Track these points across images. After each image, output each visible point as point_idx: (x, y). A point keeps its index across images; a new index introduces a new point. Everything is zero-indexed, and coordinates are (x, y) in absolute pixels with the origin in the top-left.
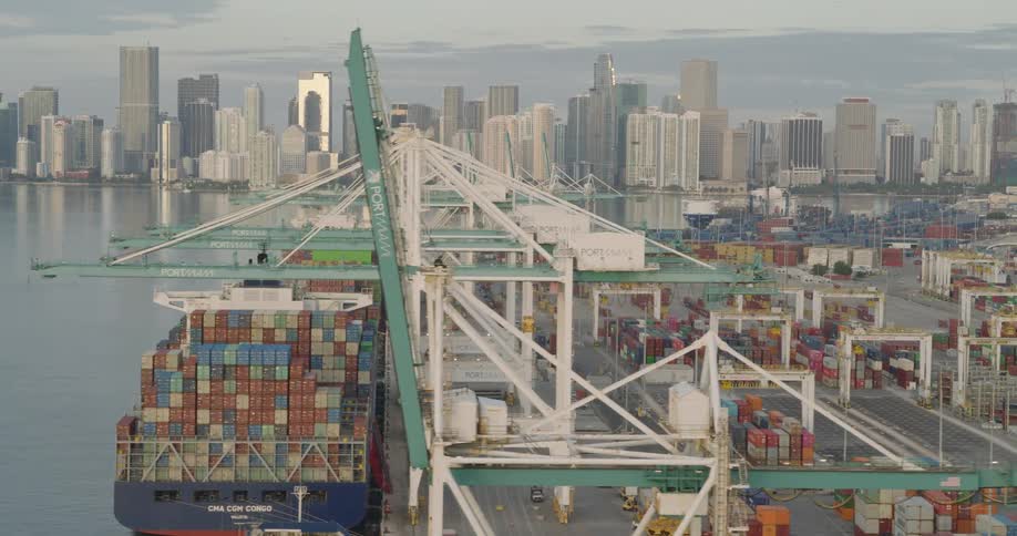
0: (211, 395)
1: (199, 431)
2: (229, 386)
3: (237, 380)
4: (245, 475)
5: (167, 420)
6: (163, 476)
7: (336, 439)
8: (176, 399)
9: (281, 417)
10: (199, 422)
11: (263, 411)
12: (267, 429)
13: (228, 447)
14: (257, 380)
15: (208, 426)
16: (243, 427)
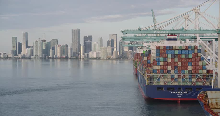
0: (171, 62)
1: (168, 72)
2: (176, 60)
3: (178, 58)
4: (180, 84)
5: (159, 69)
6: (159, 84)
7: (205, 74)
8: (162, 63)
9: (190, 68)
10: (168, 69)
11: (185, 66)
12: (186, 72)
13: (176, 76)
14: (183, 58)
15: (170, 70)
16: (179, 71)
